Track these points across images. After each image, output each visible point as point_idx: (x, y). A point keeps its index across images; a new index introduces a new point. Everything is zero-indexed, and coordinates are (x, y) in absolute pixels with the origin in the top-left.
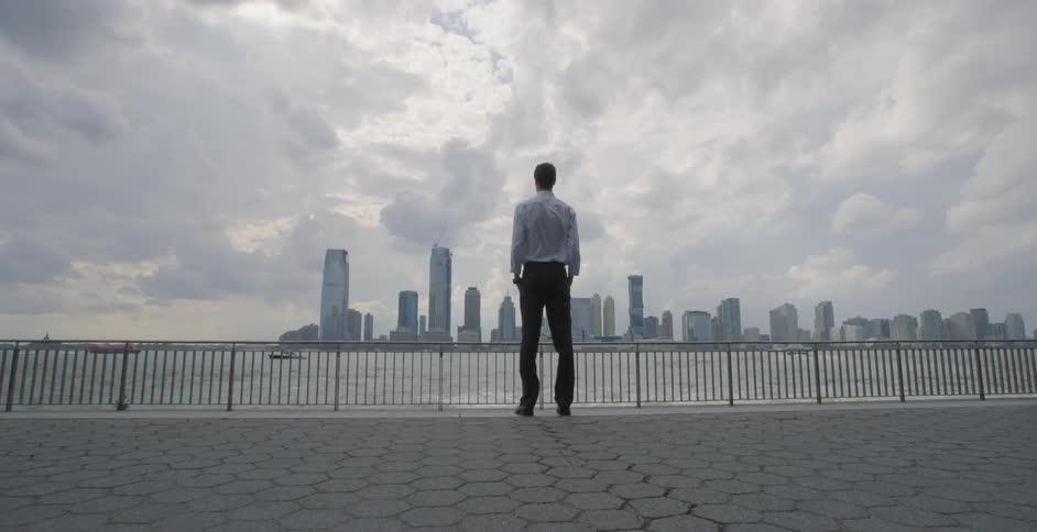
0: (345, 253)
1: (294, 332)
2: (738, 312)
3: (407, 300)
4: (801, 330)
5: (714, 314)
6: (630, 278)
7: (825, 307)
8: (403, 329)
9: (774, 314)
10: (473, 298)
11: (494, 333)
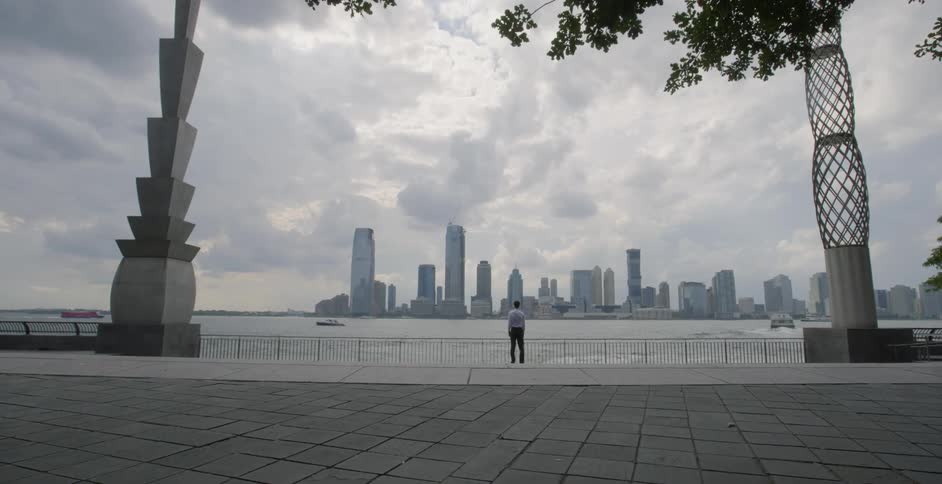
0: (371, 231)
1: (328, 301)
2: (732, 284)
3: (426, 273)
4: (795, 300)
5: (709, 285)
6: (628, 251)
7: (820, 280)
8: (422, 298)
9: (768, 285)
10: (484, 270)
11: (503, 302)
